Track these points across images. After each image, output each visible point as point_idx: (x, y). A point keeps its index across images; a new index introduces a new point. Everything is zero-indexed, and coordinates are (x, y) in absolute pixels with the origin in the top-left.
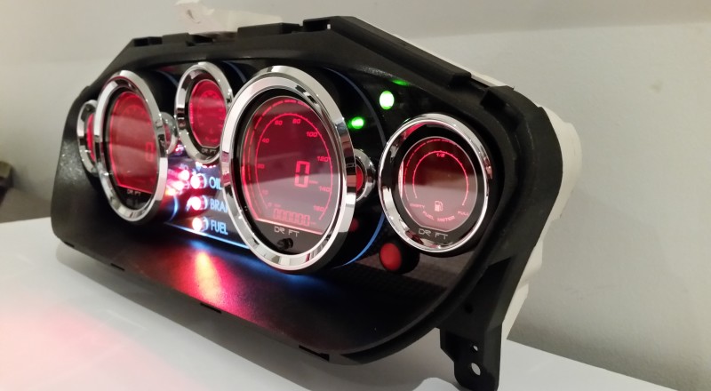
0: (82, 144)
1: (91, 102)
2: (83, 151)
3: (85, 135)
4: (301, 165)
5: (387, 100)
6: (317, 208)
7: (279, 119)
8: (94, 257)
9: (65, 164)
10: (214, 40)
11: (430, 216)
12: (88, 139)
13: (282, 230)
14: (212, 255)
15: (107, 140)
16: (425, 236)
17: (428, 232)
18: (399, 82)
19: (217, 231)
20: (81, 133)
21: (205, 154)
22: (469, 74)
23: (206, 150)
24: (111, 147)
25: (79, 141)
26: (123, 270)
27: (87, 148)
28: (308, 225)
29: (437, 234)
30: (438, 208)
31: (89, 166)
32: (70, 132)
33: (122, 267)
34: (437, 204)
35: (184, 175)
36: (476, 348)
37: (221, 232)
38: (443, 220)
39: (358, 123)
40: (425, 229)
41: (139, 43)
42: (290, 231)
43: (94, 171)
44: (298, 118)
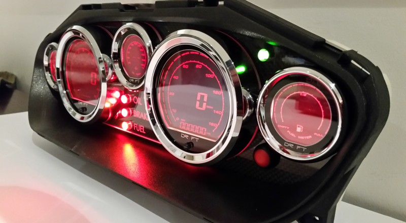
0: (47, 71)
1: (53, 44)
2: (48, 75)
3: (49, 64)
4: (201, 95)
5: (263, 55)
6: (212, 124)
7: (185, 64)
8: (58, 145)
9: (36, 82)
10: (137, 8)
11: (292, 135)
12: (51, 67)
13: (187, 137)
14: (135, 147)
15: (64, 69)
16: (289, 148)
17: (291, 145)
18: (272, 43)
19: (138, 130)
20: (46, 63)
21: (132, 82)
22: (324, 40)
23: (133, 80)
24: (67, 73)
25: (45, 68)
26: (78, 155)
27: (50, 73)
28: (205, 134)
29: (298, 147)
30: (299, 130)
31: (52, 84)
32: (39, 62)
33: (78, 153)
34: (299, 127)
35: (117, 94)
36: (317, 218)
37: (141, 131)
38: (302, 138)
39: (241, 69)
40: (289, 143)
41: (85, 7)
42: (192, 138)
43: (56, 87)
44: (199, 64)
